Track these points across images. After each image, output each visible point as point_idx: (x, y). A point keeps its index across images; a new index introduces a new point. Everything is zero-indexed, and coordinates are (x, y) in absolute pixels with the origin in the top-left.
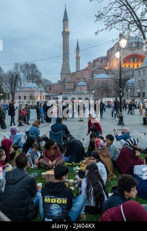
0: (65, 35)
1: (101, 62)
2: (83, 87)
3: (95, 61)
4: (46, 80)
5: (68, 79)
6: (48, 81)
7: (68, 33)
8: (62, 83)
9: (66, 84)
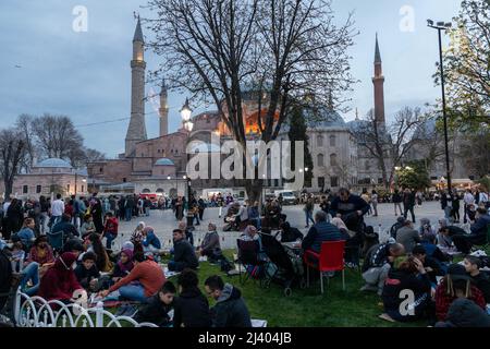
0: (137, 68)
1: (209, 122)
2: (167, 168)
3: (196, 119)
4: (93, 152)
5: (141, 150)
6: (99, 153)
7: (142, 65)
8: (127, 158)
9: (135, 160)
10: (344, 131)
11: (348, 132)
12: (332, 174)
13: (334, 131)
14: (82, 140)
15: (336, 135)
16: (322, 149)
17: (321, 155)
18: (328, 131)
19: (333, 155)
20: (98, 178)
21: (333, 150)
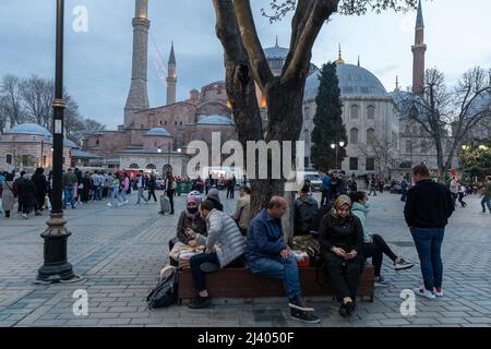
0: (139, 27)
1: (219, 93)
3: (206, 89)
4: (92, 124)
5: (141, 121)
6: (99, 125)
7: (146, 24)
8: (125, 130)
9: (133, 132)
10: (386, 101)
11: (392, 101)
12: (372, 154)
13: (373, 100)
14: (76, 107)
15: (376, 103)
16: (357, 122)
17: (355, 130)
18: (366, 100)
19: (371, 130)
20: (92, 151)
21: (371, 123)
